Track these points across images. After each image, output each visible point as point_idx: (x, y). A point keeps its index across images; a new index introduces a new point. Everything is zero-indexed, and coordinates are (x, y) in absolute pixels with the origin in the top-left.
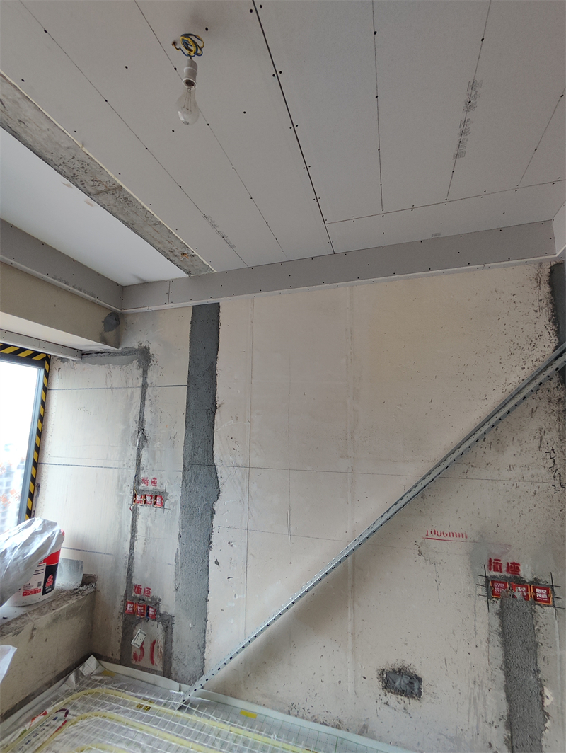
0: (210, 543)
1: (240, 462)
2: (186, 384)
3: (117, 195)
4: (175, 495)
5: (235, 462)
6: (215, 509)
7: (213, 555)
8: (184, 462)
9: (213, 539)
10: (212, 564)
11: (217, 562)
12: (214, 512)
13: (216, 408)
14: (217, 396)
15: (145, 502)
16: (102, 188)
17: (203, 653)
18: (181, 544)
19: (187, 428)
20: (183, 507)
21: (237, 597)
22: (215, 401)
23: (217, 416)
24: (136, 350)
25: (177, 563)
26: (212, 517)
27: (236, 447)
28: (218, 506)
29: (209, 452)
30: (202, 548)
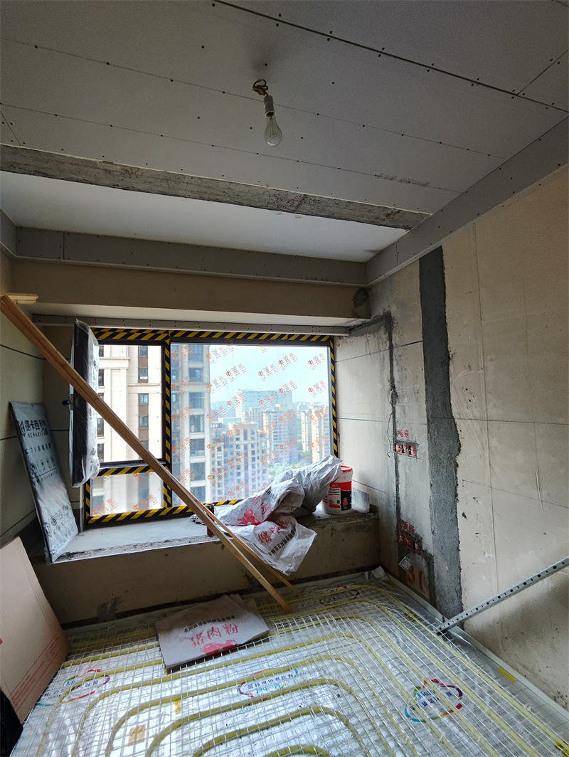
0: (456, 495)
1: (477, 415)
2: (422, 339)
3: (307, 202)
4: (424, 446)
5: (473, 414)
6: (458, 462)
7: (460, 508)
8: (428, 415)
9: (458, 492)
10: (459, 516)
11: (464, 515)
12: (457, 465)
13: (449, 358)
14: (449, 346)
15: (403, 452)
16: (296, 203)
18: (433, 492)
19: (426, 382)
20: (432, 458)
21: (487, 555)
22: (448, 352)
23: (451, 368)
24: (382, 317)
25: (431, 509)
26: (456, 471)
27: (472, 398)
28: (460, 460)
29: (447, 406)
30: (451, 499)
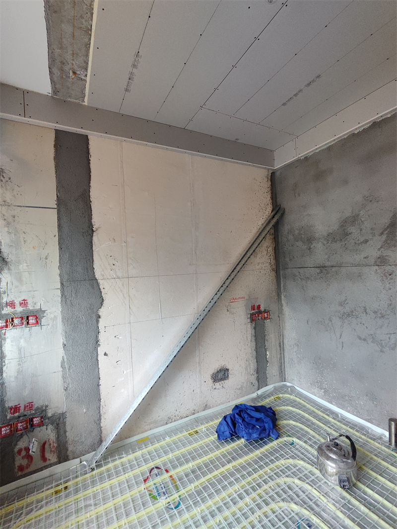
0: (97, 342)
2: (56, 206)
5: (116, 274)
6: (100, 314)
8: (61, 280)
11: (105, 354)
12: (99, 317)
13: (93, 231)
14: (93, 221)
17: (100, 424)
18: (67, 351)
22: (91, 225)
23: (95, 239)
25: (64, 368)
26: (98, 322)
27: (115, 263)
30: (89, 348)
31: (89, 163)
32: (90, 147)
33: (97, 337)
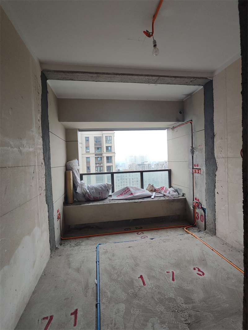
0: (215, 186)
1: (224, 156)
2: (204, 129)
4: (204, 169)
5: (222, 156)
7: (216, 190)
8: (205, 158)
9: (216, 185)
10: (216, 193)
11: (217, 193)
12: (216, 175)
13: (214, 136)
14: (214, 131)
15: (196, 172)
17: (215, 222)
18: (207, 186)
19: (205, 145)
20: (206, 174)
21: (225, 206)
22: (214, 133)
23: (214, 139)
25: (206, 192)
26: (215, 177)
27: (222, 150)
28: (217, 173)
29: (213, 154)
30: (213, 188)
31: (213, 104)
32: (214, 96)
33: (215, 184)
